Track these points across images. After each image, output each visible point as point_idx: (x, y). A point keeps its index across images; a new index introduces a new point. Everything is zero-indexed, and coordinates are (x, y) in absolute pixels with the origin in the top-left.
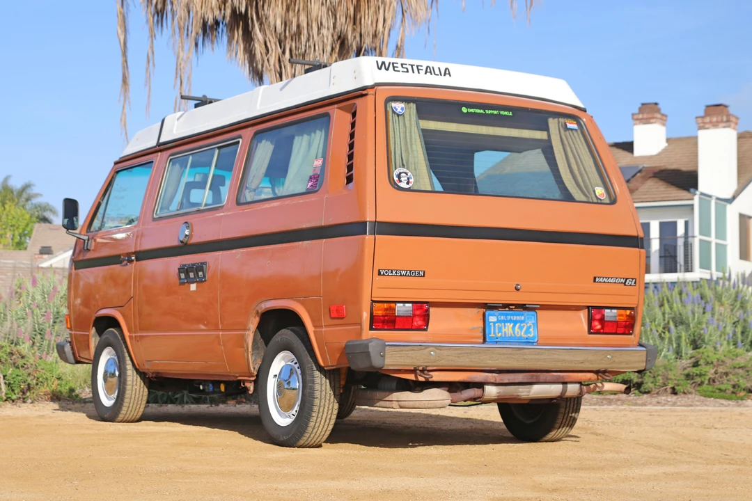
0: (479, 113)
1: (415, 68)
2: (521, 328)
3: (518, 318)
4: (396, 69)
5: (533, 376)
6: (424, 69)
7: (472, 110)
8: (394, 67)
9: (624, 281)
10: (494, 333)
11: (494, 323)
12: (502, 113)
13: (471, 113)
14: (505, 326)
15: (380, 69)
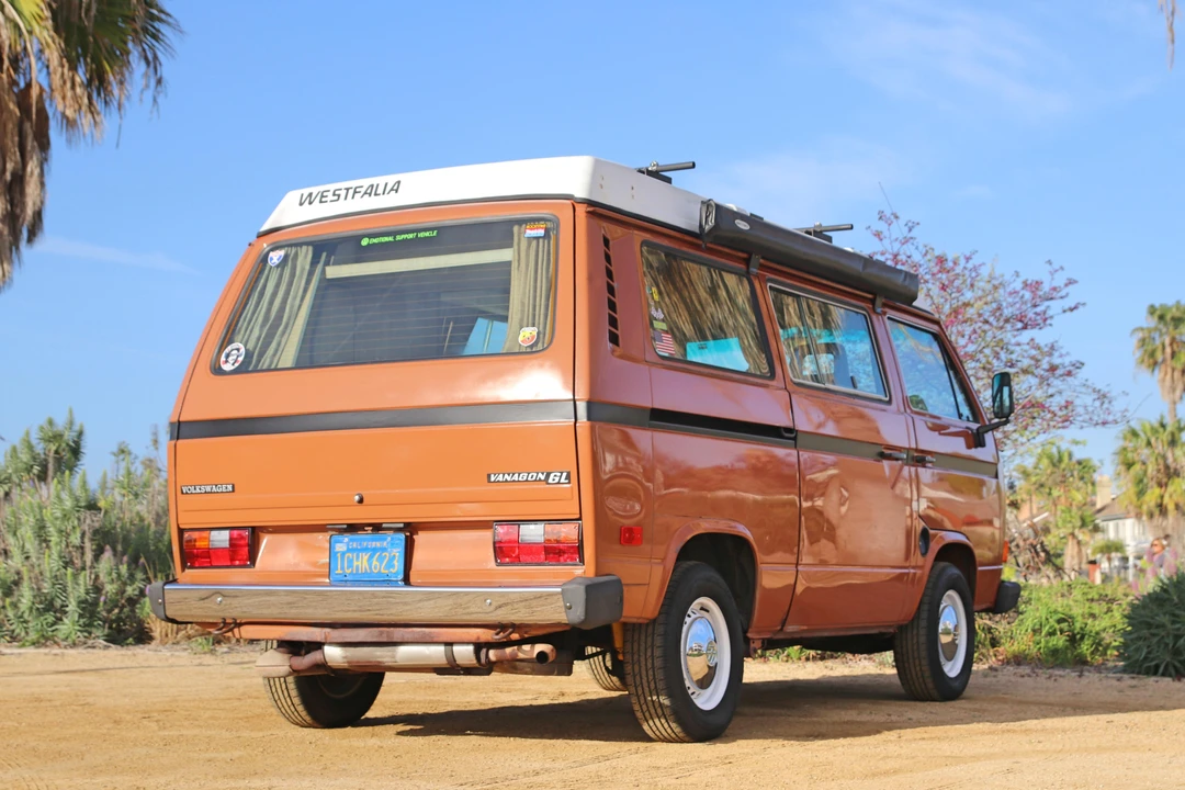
0: (386, 242)
1: (351, 192)
2: (381, 559)
3: (379, 544)
4: (324, 199)
5: (381, 633)
6: (363, 190)
7: (376, 241)
8: (322, 196)
9: (543, 478)
10: (342, 568)
11: (343, 554)
12: (421, 235)
13: (374, 244)
14: (358, 558)
15: (301, 204)
